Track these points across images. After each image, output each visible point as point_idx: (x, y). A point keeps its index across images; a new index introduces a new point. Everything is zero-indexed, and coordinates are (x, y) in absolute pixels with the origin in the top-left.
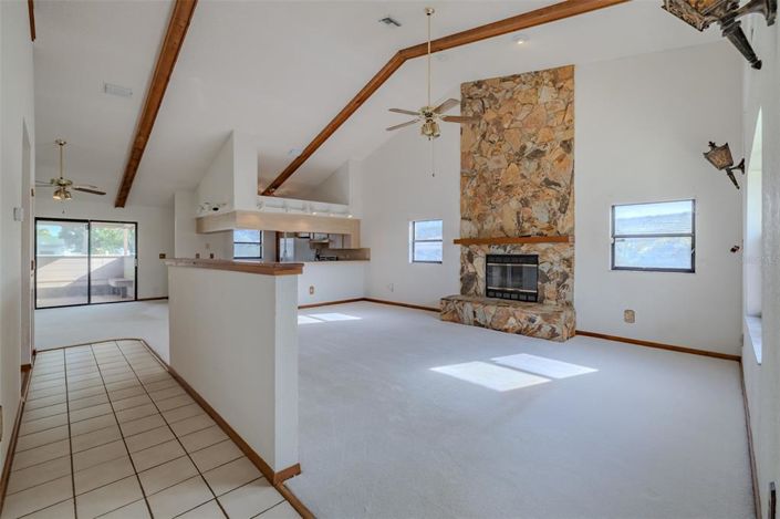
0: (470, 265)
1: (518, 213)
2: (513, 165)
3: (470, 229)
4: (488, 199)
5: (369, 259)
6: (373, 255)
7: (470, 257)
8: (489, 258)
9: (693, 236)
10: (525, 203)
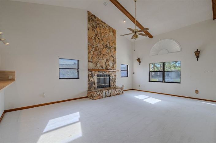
0: (92, 78)
1: (106, 63)
2: (105, 48)
3: (92, 66)
4: (98, 57)
5: (15, 80)
6: (17, 77)
7: (92, 76)
8: (98, 76)
9: (127, 71)
10: (107, 60)
